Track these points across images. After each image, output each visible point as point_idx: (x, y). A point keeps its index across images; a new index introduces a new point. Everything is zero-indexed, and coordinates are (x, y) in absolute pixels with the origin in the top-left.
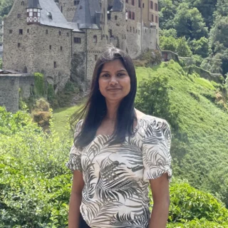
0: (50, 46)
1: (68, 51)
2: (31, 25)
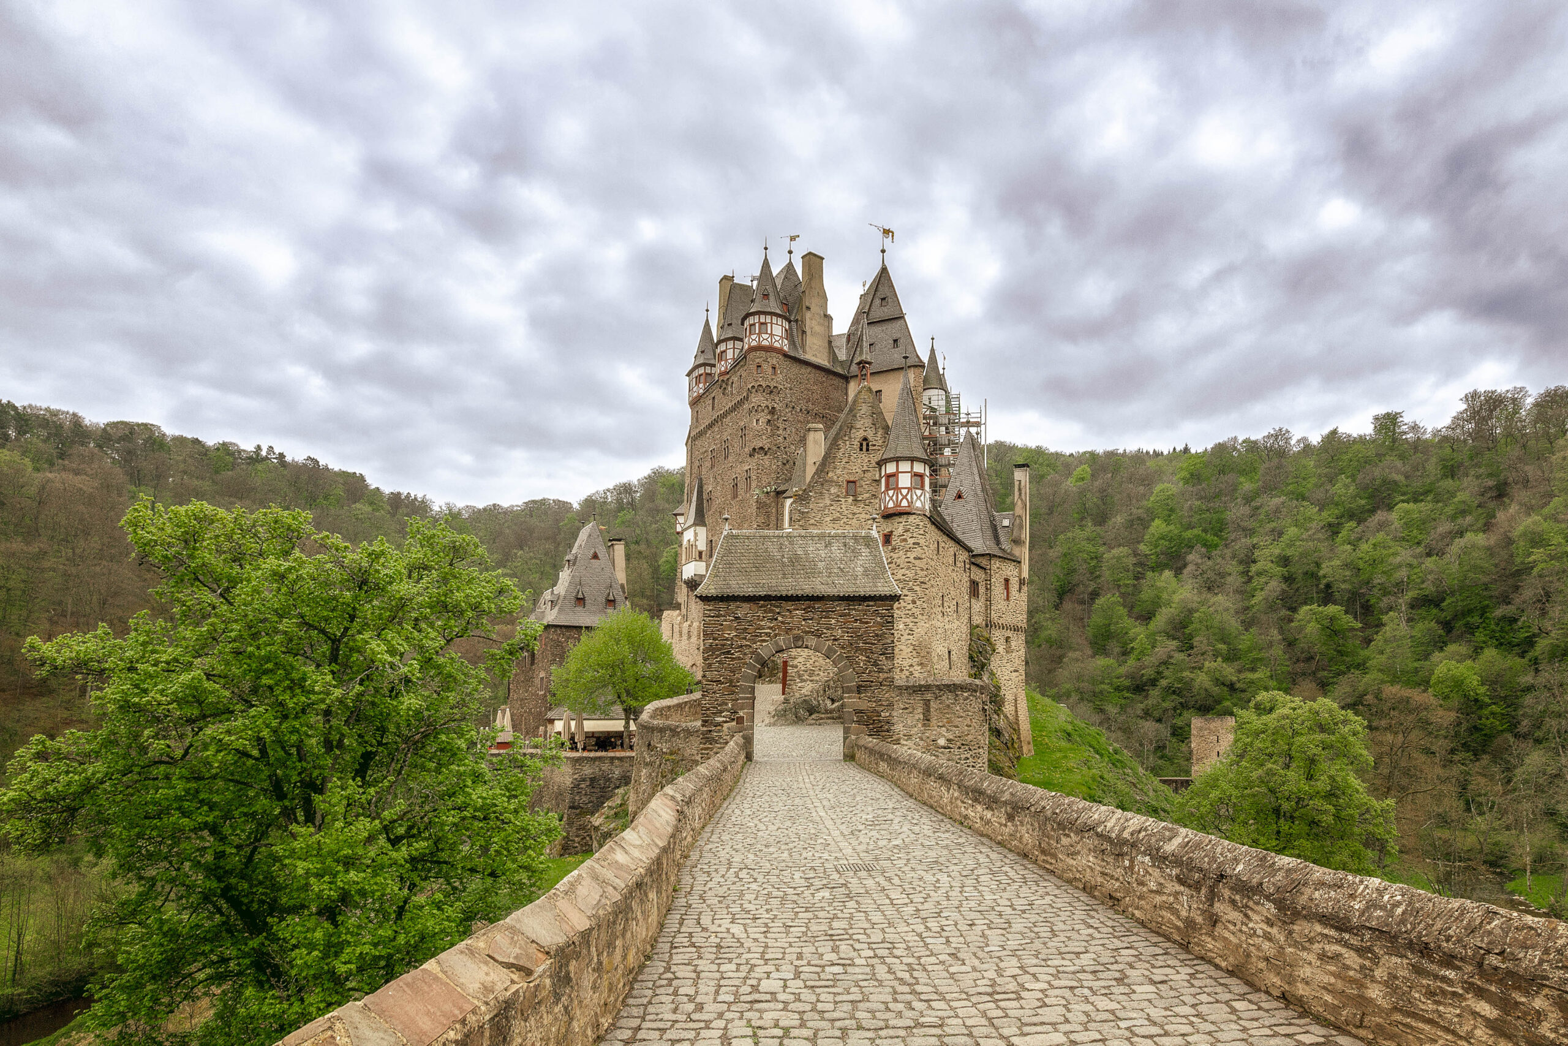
0: (943, 597)
1: (965, 620)
2: (903, 519)
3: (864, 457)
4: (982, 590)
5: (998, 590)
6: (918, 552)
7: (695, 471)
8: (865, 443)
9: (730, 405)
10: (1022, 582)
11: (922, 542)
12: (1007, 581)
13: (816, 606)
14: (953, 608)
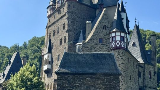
0: (130, 76)
1: (137, 84)
2: (118, 50)
3: (105, 31)
4: (142, 75)
5: (147, 75)
6: (122, 61)
7: (48, 37)
8: (105, 27)
9: (60, 17)
10: (155, 73)
11: (124, 58)
12: (150, 72)
13: (94, 77)
14: (134, 80)
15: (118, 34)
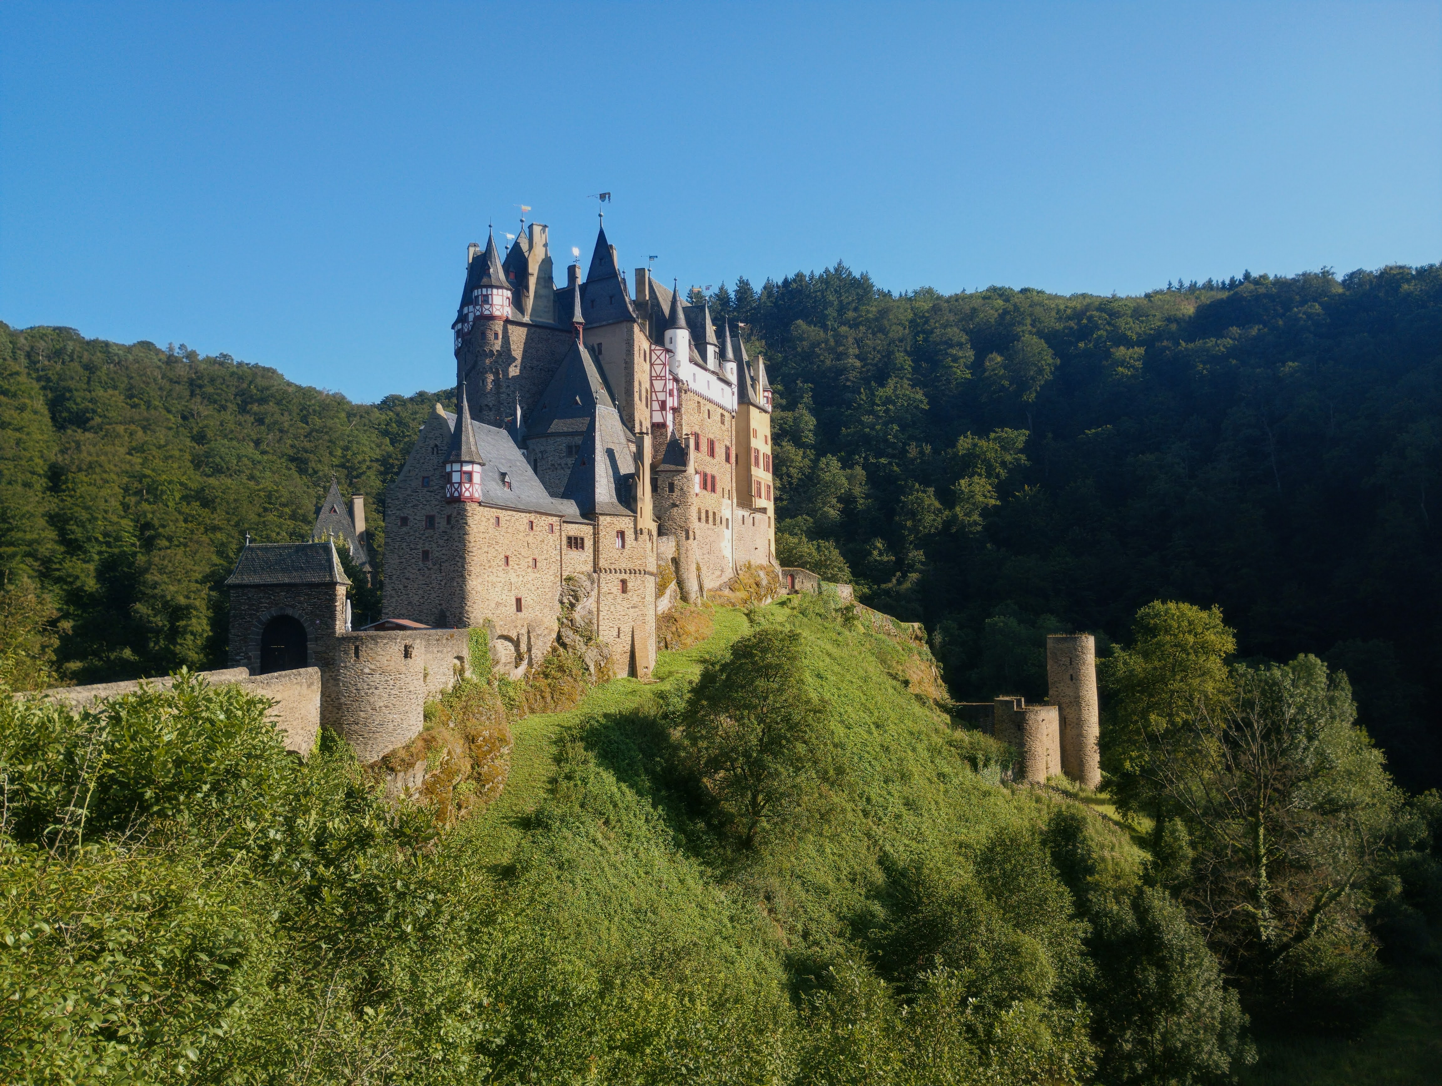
1: (550, 572)
2: (456, 505)
3: (435, 458)
4: (588, 543)
5: (609, 542)
6: (466, 529)
8: (435, 449)
10: (638, 532)
11: (469, 522)
12: (621, 532)
14: (528, 564)
15: (456, 467)
